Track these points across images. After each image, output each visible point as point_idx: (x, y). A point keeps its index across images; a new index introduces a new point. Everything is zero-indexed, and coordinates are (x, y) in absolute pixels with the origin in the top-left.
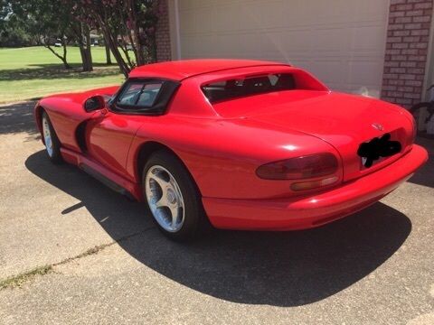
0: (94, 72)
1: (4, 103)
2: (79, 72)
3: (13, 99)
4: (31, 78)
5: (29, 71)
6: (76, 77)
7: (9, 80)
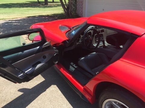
0: (48, 5)
1: (17, 18)
2: (43, 5)
3: (20, 17)
4: (27, 7)
5: (26, 4)
6: (42, 7)
7: (20, 7)
